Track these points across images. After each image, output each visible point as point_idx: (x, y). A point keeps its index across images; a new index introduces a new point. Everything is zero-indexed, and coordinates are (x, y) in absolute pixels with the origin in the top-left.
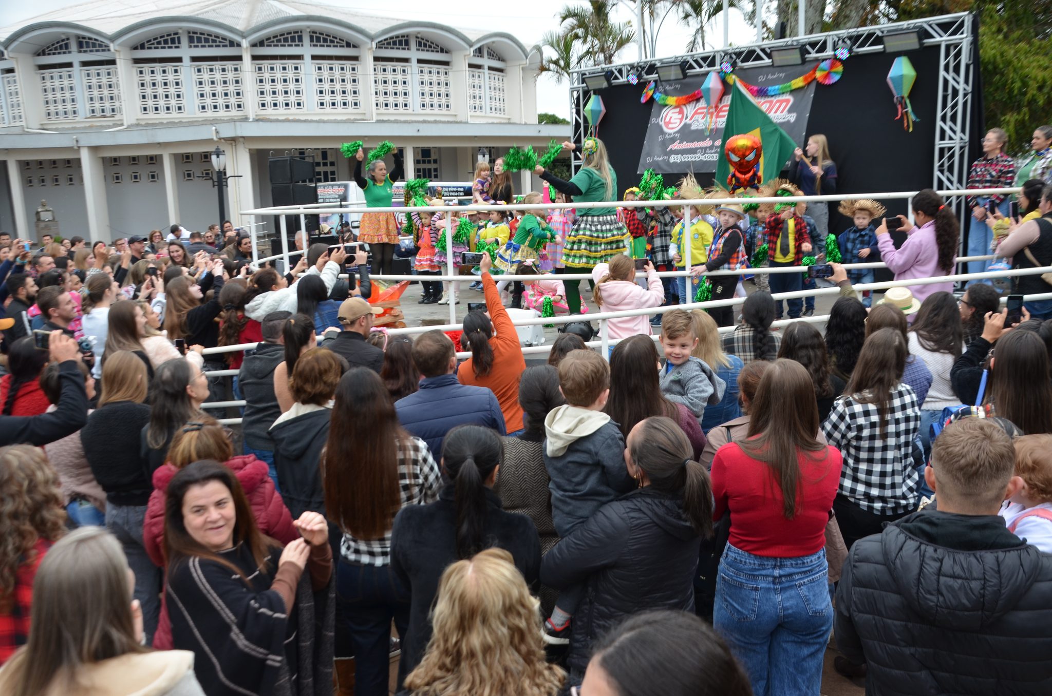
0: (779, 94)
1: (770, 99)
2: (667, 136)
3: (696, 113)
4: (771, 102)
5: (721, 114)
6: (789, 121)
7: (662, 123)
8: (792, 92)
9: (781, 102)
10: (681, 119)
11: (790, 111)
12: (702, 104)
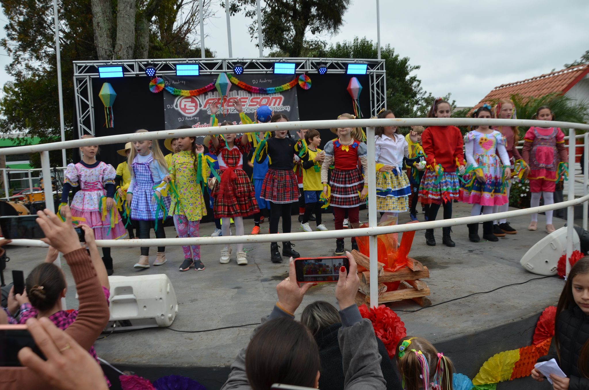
0: (273, 94)
1: (266, 96)
2: (187, 119)
3: (207, 103)
4: (268, 98)
5: (230, 104)
6: (285, 111)
7: (179, 109)
8: (282, 93)
9: (276, 99)
10: (196, 107)
11: (284, 104)
12: (210, 96)
